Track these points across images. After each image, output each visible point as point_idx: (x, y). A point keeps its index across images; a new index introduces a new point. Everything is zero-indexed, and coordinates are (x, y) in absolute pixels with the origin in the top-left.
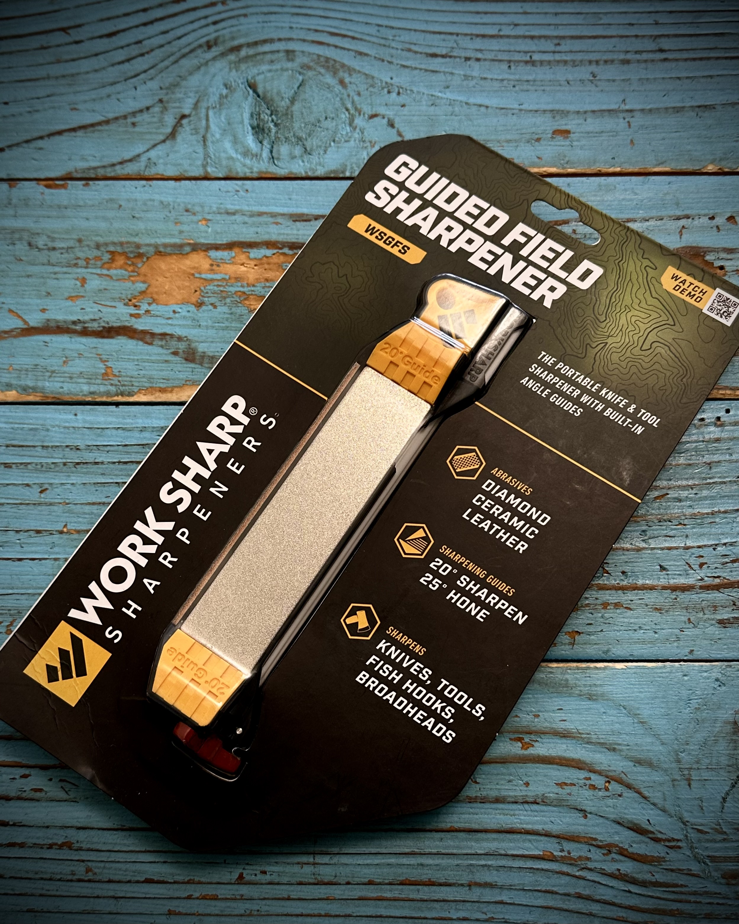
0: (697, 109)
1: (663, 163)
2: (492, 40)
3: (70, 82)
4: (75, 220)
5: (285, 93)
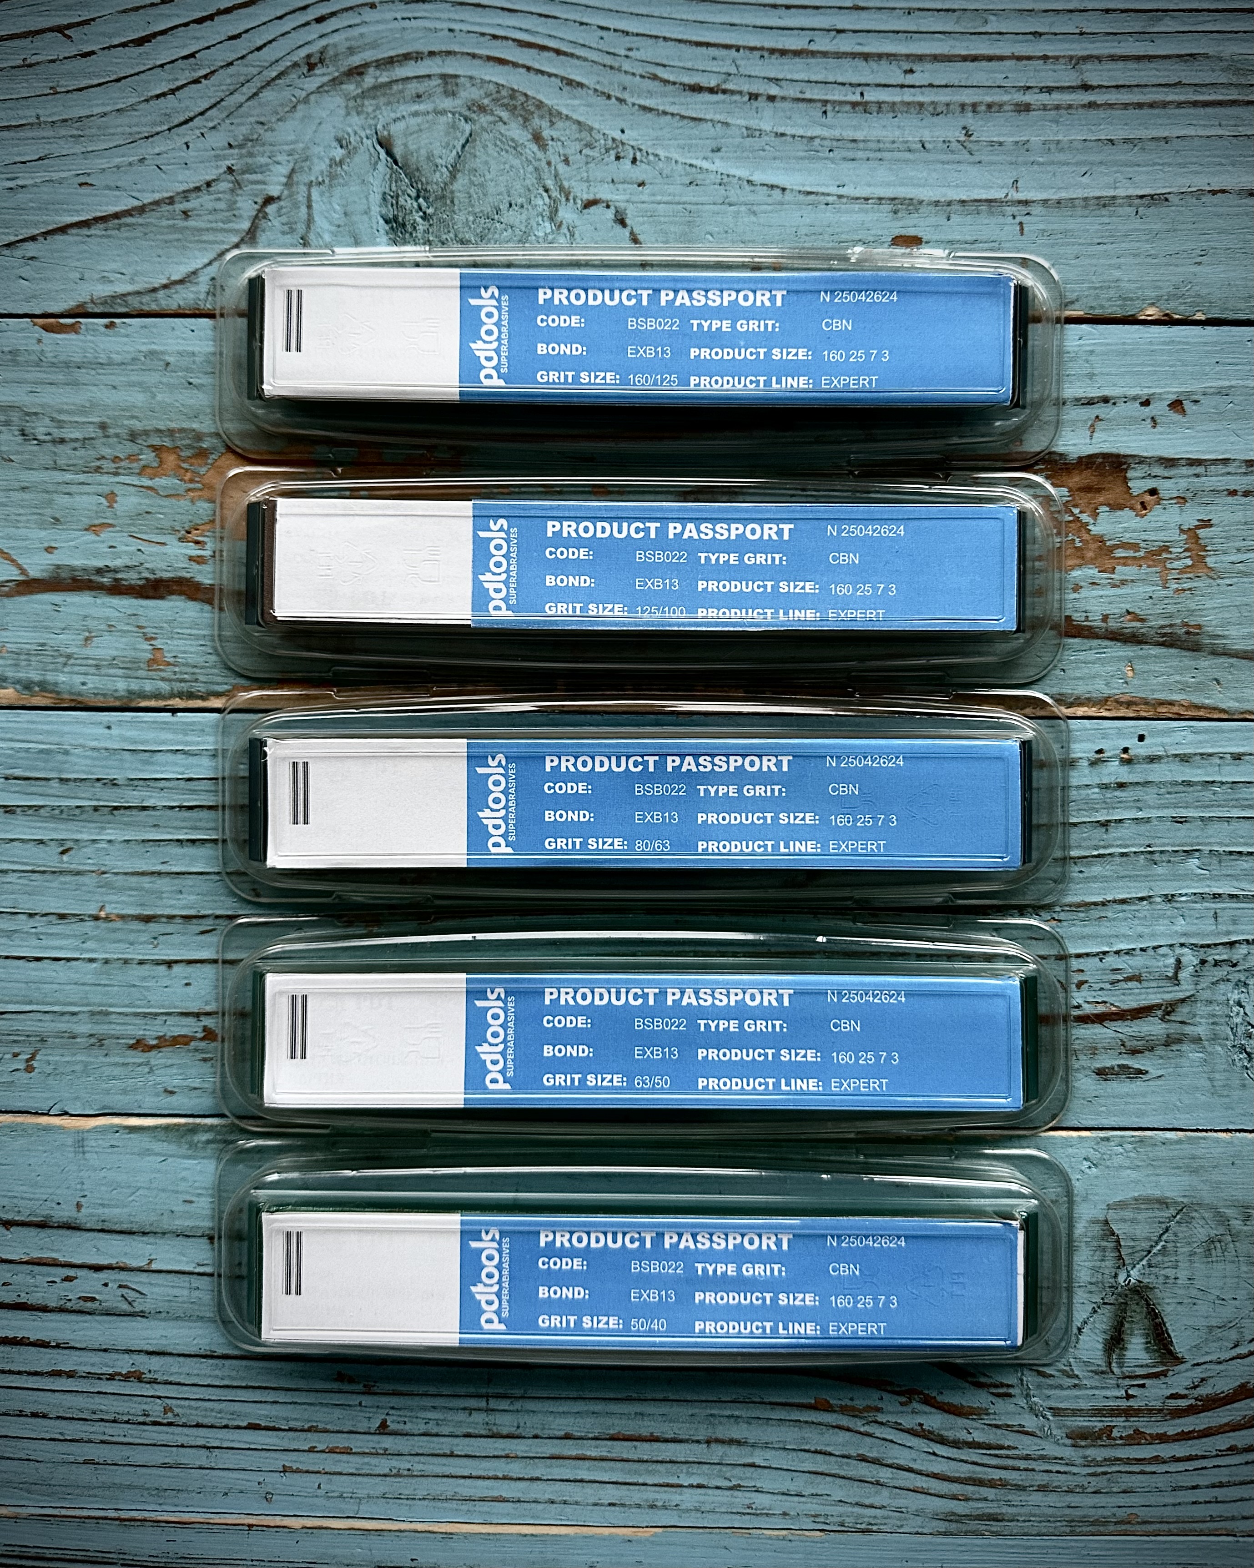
0: (1137, 201)
1: (1072, 302)
2: (797, 60)
3: (75, 132)
4: (94, 388)
5: (441, 157)
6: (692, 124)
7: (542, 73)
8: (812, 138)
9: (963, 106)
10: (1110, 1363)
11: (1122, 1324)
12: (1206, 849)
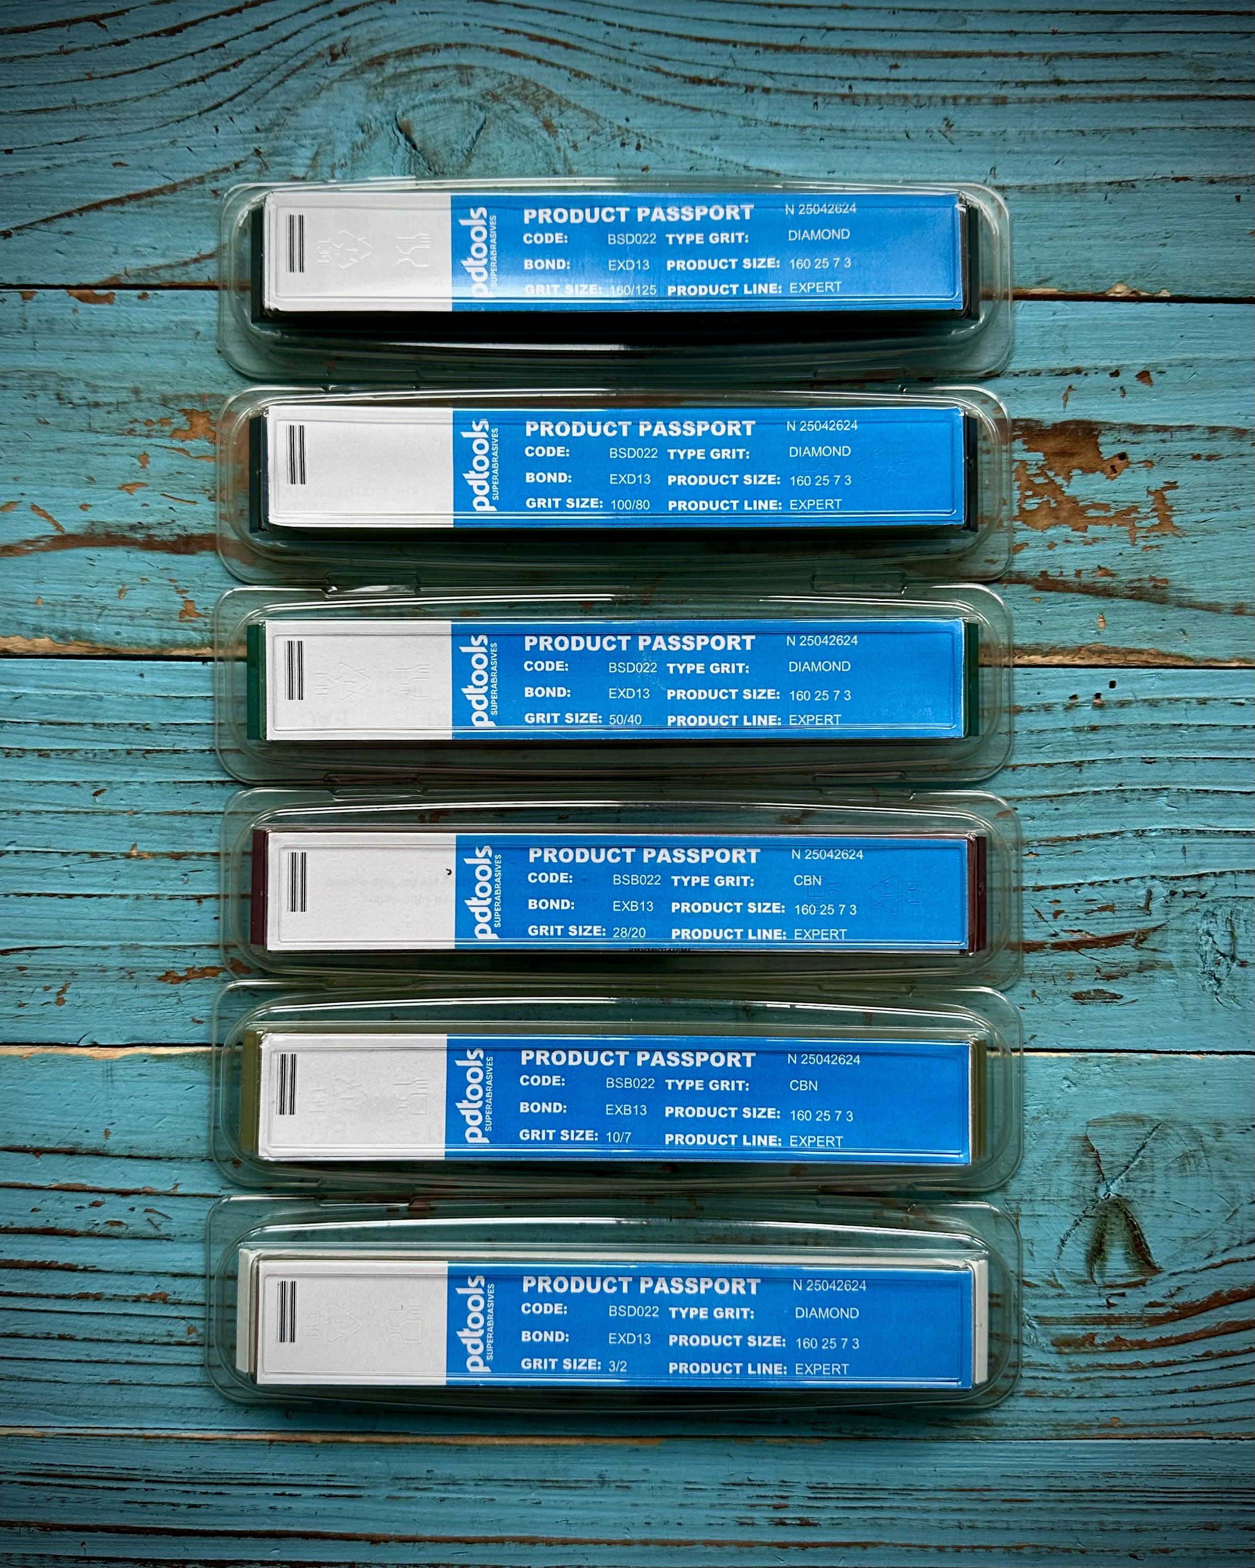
0: (1106, 188)
1: (1047, 280)
2: (789, 55)
3: (110, 116)
4: (126, 355)
5: (457, 143)
6: (692, 114)
7: (552, 65)
8: (804, 128)
9: (944, 99)
10: (1092, 1274)
11: (1102, 1236)
12: (1174, 787)
